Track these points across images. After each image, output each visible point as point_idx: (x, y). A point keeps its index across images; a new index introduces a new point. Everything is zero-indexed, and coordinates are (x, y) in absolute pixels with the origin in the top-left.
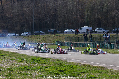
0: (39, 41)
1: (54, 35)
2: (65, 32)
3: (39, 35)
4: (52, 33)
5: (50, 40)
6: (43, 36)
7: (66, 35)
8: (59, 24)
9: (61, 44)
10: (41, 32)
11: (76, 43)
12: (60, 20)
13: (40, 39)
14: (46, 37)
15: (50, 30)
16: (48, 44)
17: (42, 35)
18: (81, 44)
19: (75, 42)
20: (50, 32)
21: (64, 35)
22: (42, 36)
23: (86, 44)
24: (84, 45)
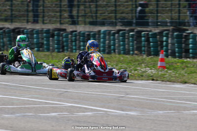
18: (50, 34)
23: (76, 36)
24: (67, 41)
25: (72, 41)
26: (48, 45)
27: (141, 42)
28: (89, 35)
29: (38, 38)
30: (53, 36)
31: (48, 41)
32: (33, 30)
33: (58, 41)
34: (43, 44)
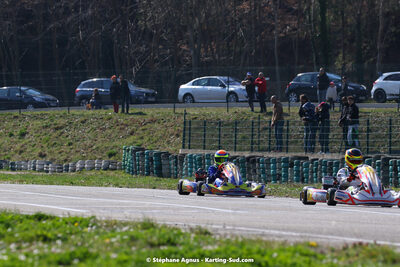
0: (18, 147)
1: (111, 112)
2: (181, 93)
3: (16, 113)
4: (99, 102)
5: (88, 142)
6: (41, 117)
7: (193, 111)
8: (143, 49)
9: (159, 168)
10: (32, 92)
11: (252, 161)
12: (153, 17)
13: (23, 135)
14: (62, 122)
15: (91, 85)
16: (78, 165)
17: (38, 112)
18: (289, 163)
19: (247, 154)
20: (85, 97)
21: (178, 110)
22: (36, 118)
23: (317, 165)
24: (307, 172)
25: (312, 172)
26: (286, 176)
27: (388, 171)
28: (331, 164)
29: (275, 168)
30: (292, 165)
31: (286, 171)
32: (270, 159)
33: (298, 171)
34: (280, 175)
